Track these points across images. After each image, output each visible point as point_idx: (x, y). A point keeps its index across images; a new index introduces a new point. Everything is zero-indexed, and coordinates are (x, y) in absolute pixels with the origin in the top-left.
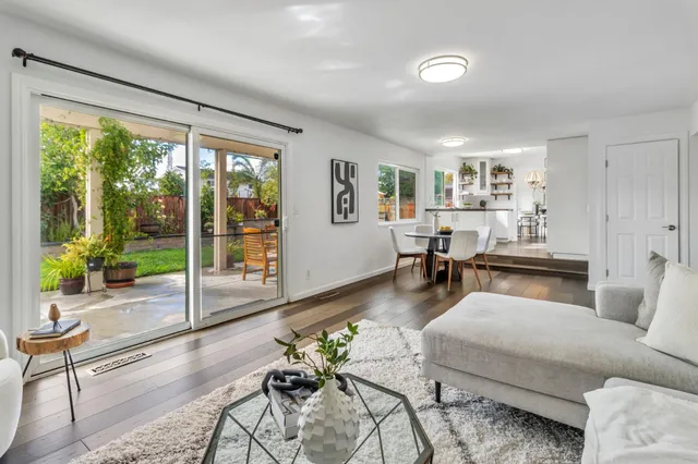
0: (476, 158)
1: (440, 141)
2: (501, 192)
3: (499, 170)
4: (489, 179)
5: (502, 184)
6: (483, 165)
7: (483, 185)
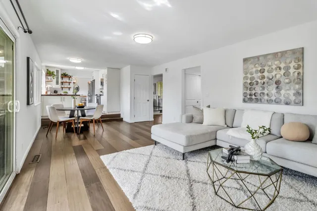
0: (54, 67)
1: (68, 58)
2: (66, 86)
3: (65, 75)
4: (60, 80)
5: (66, 82)
6: (57, 71)
7: (57, 83)
